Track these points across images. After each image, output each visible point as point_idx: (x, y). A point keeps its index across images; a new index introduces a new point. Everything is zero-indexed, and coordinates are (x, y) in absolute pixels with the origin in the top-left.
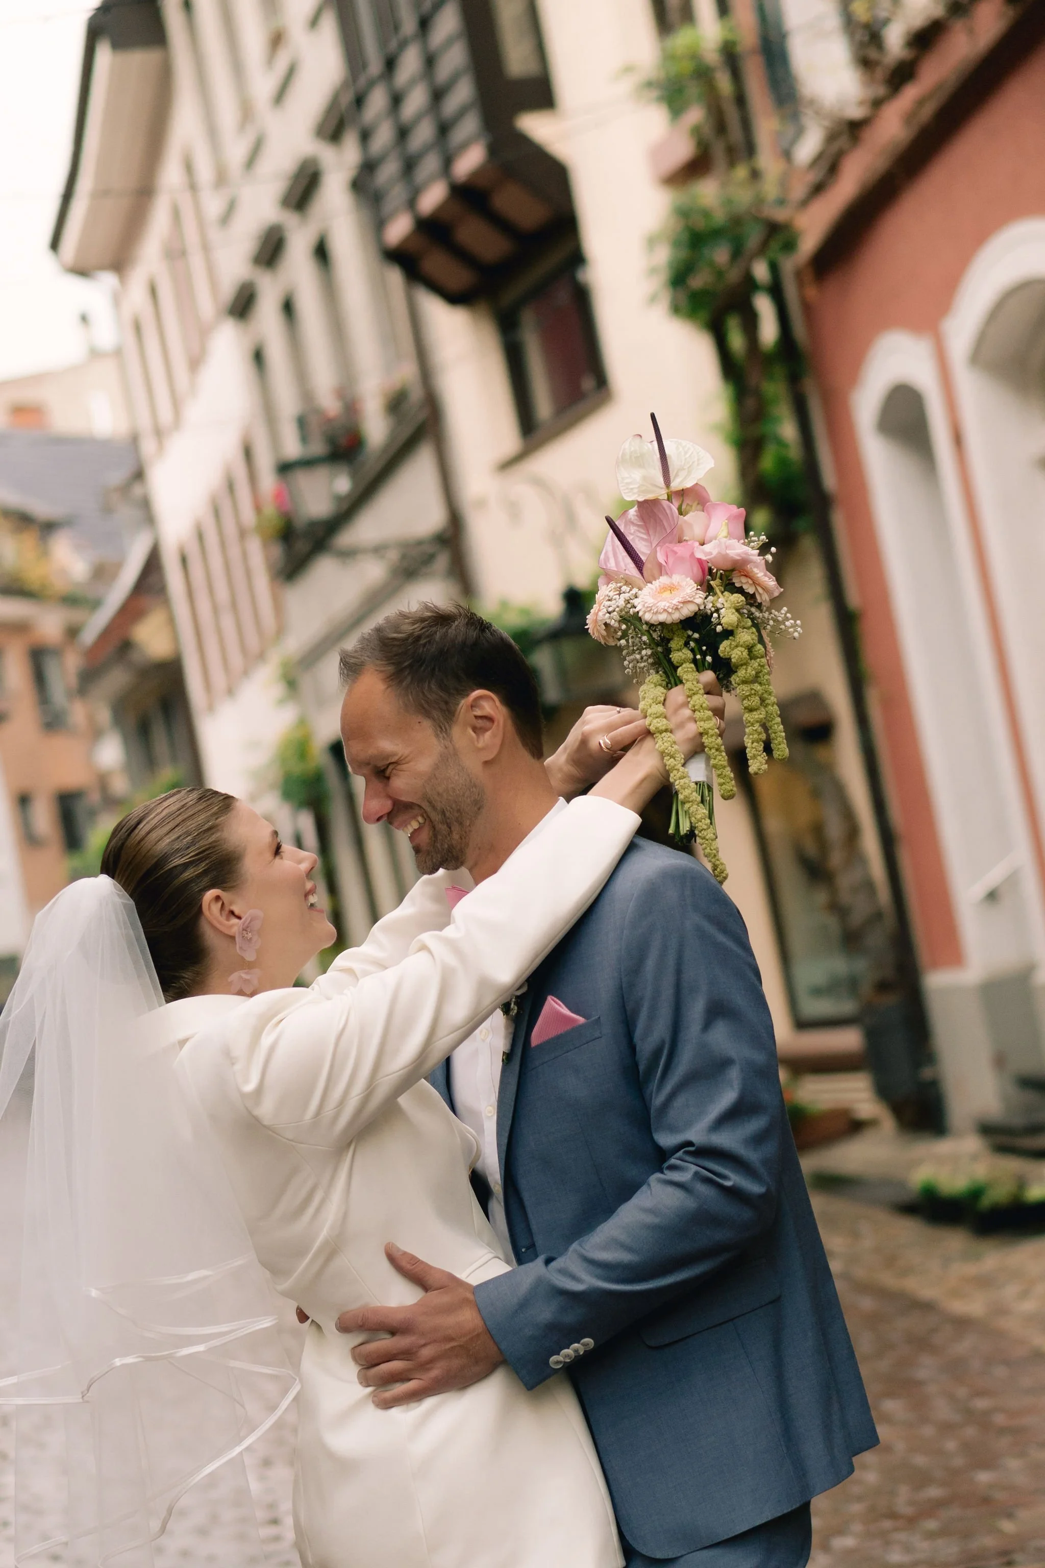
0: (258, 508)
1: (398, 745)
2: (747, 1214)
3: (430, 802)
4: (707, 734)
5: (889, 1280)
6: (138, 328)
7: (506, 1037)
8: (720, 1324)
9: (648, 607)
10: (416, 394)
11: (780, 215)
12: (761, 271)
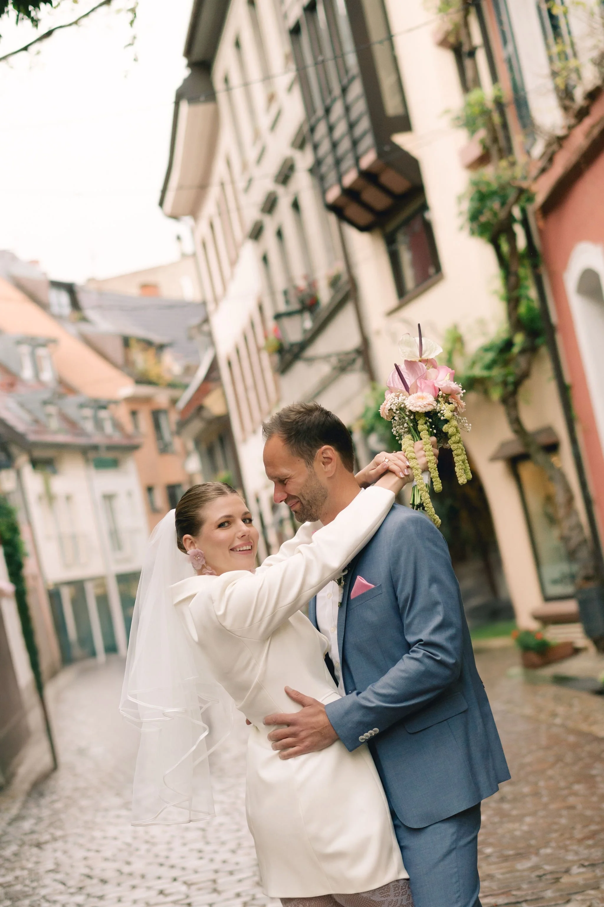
0: (266, 337)
1: (289, 470)
2: (447, 672)
3: (303, 496)
4: (430, 462)
5: (584, 727)
6: (204, 245)
7: (339, 596)
8: (441, 722)
9: (412, 404)
10: (345, 278)
11: (525, 184)
12: (517, 212)
